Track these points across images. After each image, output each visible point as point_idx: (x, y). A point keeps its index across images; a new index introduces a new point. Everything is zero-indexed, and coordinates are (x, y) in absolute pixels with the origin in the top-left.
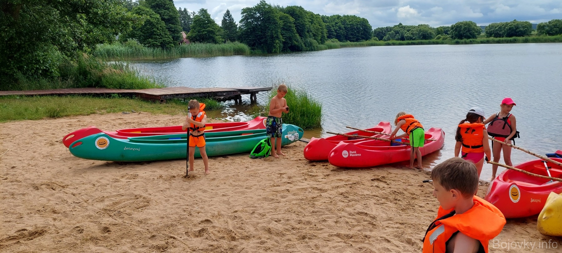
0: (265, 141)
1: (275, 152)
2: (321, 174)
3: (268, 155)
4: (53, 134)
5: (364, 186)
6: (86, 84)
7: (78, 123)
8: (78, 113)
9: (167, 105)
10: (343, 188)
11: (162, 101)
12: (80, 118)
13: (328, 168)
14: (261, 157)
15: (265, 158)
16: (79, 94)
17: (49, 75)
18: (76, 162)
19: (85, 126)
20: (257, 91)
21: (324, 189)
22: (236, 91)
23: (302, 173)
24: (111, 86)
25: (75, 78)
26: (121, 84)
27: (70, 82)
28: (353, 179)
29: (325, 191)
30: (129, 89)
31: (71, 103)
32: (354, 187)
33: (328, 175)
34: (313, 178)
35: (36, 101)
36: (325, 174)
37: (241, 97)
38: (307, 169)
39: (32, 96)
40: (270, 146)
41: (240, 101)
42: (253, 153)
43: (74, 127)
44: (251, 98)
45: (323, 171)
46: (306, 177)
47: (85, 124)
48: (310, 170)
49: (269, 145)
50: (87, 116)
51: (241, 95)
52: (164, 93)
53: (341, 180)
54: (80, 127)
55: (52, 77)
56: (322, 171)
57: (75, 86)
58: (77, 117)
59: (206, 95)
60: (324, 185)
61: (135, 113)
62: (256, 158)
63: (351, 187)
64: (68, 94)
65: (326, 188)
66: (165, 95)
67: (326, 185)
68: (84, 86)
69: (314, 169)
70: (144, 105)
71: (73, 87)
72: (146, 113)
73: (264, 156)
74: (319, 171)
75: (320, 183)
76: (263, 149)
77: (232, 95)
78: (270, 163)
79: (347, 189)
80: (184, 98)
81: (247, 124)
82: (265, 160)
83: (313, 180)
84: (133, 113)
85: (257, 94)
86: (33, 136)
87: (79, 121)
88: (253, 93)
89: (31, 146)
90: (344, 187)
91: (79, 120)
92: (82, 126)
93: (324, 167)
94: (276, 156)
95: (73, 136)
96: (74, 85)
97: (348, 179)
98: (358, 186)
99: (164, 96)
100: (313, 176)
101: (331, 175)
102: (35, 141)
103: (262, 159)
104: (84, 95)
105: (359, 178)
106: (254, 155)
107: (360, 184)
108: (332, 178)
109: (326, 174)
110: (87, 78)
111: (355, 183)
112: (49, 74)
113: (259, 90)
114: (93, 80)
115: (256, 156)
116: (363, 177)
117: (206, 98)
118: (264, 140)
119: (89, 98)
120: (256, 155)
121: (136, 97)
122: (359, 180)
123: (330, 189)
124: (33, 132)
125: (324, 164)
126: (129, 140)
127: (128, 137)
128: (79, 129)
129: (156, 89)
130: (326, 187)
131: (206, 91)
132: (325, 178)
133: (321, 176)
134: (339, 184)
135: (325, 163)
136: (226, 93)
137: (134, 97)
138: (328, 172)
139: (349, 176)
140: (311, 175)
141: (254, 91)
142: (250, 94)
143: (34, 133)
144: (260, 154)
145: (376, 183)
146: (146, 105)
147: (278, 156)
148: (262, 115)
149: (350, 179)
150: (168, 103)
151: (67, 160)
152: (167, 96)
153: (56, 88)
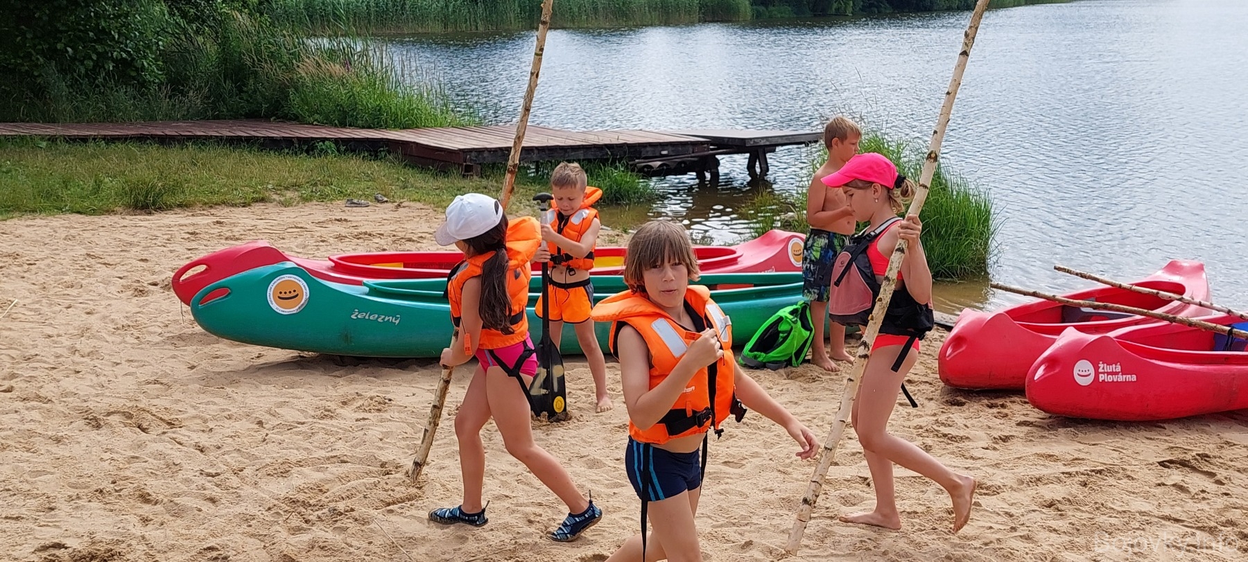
0: (793, 313)
1: (826, 351)
2: (981, 433)
3: (801, 359)
4: (142, 260)
5: (1130, 483)
6: (243, 107)
7: (216, 230)
8: (215, 198)
9: (484, 182)
10: (1058, 487)
11: (468, 169)
12: (223, 212)
13: (1006, 415)
14: (775, 365)
15: (789, 369)
16: (220, 140)
17: (134, 78)
18: (207, 349)
19: (237, 239)
20: (771, 145)
21: (989, 483)
22: (702, 143)
23: (915, 428)
24: (317, 116)
25: (210, 90)
26: (344, 112)
27: (194, 99)
28: (1094, 457)
29: (994, 491)
30: (369, 127)
31: (195, 165)
32: (1095, 483)
33: (1005, 439)
34: (953, 447)
35: (93, 156)
36: (996, 434)
37: (717, 163)
38: (935, 415)
39: (84, 140)
40: (811, 330)
41: (715, 175)
42: (751, 350)
43: (205, 243)
44: (751, 167)
45: (990, 424)
46: (929, 441)
47: (237, 235)
48: (942, 418)
49: (806, 326)
50: (241, 209)
51: (718, 157)
52: (475, 142)
53: (1050, 456)
54: (223, 241)
55: (143, 84)
56: (986, 422)
57: (210, 113)
58: (213, 211)
59: (607, 154)
60: (990, 470)
61: (385, 205)
62: (762, 366)
63: (1085, 485)
64: (189, 138)
65: (997, 481)
66: (480, 151)
67: (996, 471)
68: (237, 116)
69: (958, 416)
70: (412, 180)
71: (203, 116)
72: (419, 205)
73: (789, 363)
74: (974, 421)
75: (978, 464)
76: (785, 339)
77: (689, 157)
78: (806, 386)
79: (1072, 488)
80: (537, 162)
81: (734, 252)
82: (789, 377)
83: (953, 453)
84: (379, 205)
85: (768, 155)
86: (85, 263)
87: (218, 222)
88: (757, 151)
89: (79, 296)
90: (1059, 480)
91: (218, 219)
92: (227, 239)
93: (995, 410)
94: (827, 366)
95: (202, 268)
96: (206, 111)
97: (1076, 456)
98: (1111, 481)
99: (473, 154)
100: (953, 438)
101: (1015, 440)
102: (92, 280)
103: (782, 371)
104: (234, 142)
105: (1116, 454)
106: (755, 357)
107: (1119, 475)
108: (1018, 448)
109: (1000, 433)
110: (245, 89)
111: (1100, 472)
112: (133, 74)
113: (780, 141)
114: (264, 97)
115: (760, 359)
116: (1129, 452)
117: (604, 165)
118: (790, 308)
119: (250, 152)
120: (762, 357)
121: (389, 153)
122: (1117, 462)
123: (1009, 484)
124: (85, 252)
125: (992, 401)
126: (367, 289)
127: (365, 280)
128: (221, 247)
129: (450, 129)
130: (998, 476)
131: (607, 142)
132: (995, 449)
133: (981, 439)
134: (1043, 472)
135: (997, 397)
136: (671, 148)
137: (383, 154)
138: (1007, 428)
139: (1081, 446)
140: (945, 435)
141: (763, 143)
142: (748, 155)
143: (88, 255)
144: (774, 354)
145: (1176, 476)
146: (417, 179)
147: (833, 364)
148: (786, 226)
149: (1081, 456)
150: (488, 177)
151: (184, 343)
152: (486, 154)
153: (153, 118)
